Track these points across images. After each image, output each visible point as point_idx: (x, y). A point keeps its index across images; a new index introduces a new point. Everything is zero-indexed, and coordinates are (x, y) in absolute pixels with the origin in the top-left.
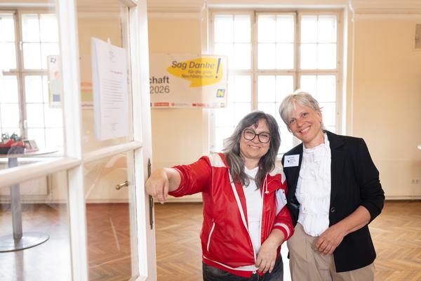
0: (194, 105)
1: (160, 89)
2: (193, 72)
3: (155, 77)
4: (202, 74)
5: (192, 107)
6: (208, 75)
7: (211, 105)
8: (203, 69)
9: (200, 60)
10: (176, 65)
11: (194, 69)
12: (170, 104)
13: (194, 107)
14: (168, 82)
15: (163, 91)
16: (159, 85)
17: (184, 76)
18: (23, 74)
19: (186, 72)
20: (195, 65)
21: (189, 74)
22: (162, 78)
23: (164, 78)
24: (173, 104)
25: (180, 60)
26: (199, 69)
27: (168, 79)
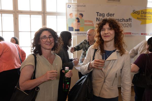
0: (142, 34)
1: (127, 25)
2: (142, 16)
3: (124, 19)
4: (147, 18)
5: (140, 35)
6: (149, 18)
7: (149, 34)
8: (147, 15)
9: (146, 10)
10: (135, 12)
11: (143, 15)
12: (132, 34)
13: (142, 35)
14: (131, 21)
15: (129, 26)
16: (126, 23)
17: (138, 18)
18: (46, 14)
19: (139, 16)
20: (144, 13)
21: (141, 17)
22: (128, 19)
23: (129, 19)
24: (133, 34)
25: (137, 10)
26: (145, 15)
27: (131, 19)
